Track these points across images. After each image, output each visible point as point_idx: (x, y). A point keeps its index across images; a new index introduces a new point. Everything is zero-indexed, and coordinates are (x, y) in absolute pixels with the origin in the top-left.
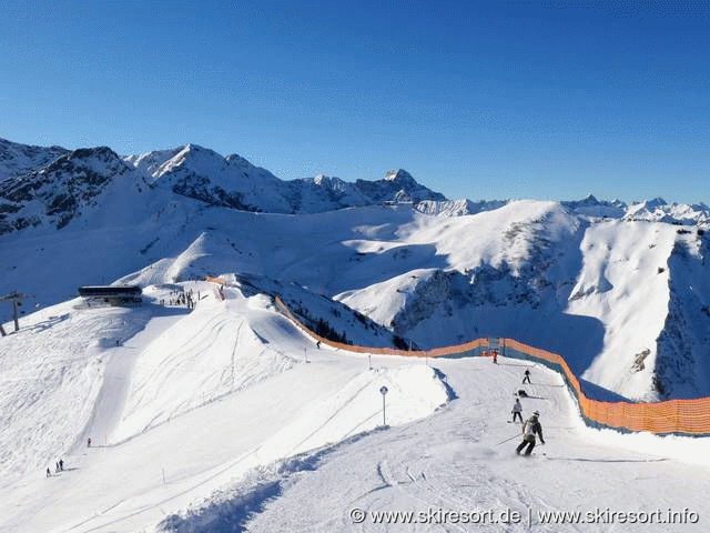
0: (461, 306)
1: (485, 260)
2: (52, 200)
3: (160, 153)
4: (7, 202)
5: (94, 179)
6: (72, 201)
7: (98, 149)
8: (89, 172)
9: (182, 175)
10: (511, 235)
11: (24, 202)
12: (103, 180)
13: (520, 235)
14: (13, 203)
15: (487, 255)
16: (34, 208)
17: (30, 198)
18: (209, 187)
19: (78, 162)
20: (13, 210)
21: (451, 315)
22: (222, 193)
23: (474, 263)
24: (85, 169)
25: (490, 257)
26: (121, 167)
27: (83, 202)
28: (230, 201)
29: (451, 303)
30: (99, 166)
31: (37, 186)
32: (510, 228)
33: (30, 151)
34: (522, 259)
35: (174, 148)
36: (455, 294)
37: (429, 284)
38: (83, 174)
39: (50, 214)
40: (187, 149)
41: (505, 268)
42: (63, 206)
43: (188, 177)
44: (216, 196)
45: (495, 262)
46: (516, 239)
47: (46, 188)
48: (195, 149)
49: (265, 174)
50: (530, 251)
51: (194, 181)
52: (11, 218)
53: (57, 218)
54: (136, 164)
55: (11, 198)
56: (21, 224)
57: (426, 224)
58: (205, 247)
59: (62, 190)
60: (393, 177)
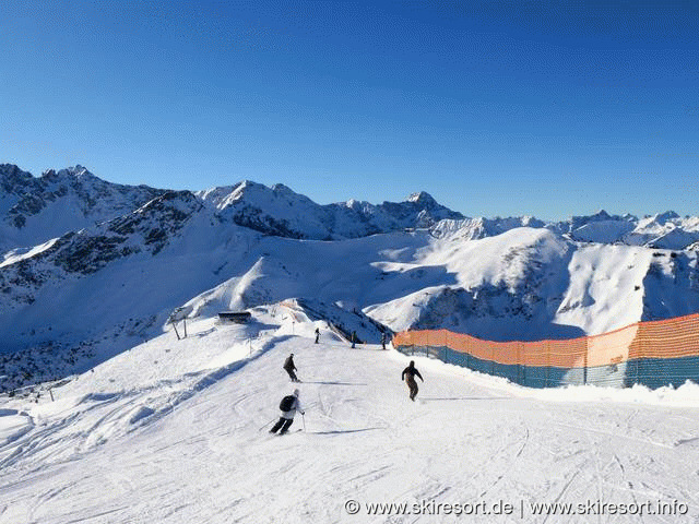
0: (466, 317)
1: (487, 280)
2: (148, 233)
3: (222, 188)
4: (116, 235)
5: (179, 216)
6: (163, 234)
7: (181, 192)
8: (175, 211)
9: (240, 207)
10: (509, 258)
11: (128, 235)
12: (185, 216)
13: (517, 258)
14: (121, 236)
15: (488, 275)
16: (136, 239)
17: (132, 231)
18: (261, 216)
19: (167, 203)
20: (120, 241)
21: (457, 324)
22: (272, 221)
23: (478, 282)
24: (172, 208)
25: (491, 276)
26: (198, 206)
27: (171, 234)
28: (278, 226)
29: (458, 315)
30: (181, 206)
31: (137, 223)
32: (508, 252)
33: (124, 190)
34: (518, 278)
35: (233, 184)
36: (461, 307)
37: (438, 299)
38: (170, 212)
39: (147, 244)
40: (244, 185)
41: (503, 286)
42: (156, 237)
43: (245, 209)
44: (267, 224)
45: (495, 281)
46: (513, 262)
47: (143, 224)
48: (250, 185)
49: (305, 200)
50: (524, 272)
51: (250, 211)
52: (120, 247)
53: (152, 246)
54: (204, 198)
55: (119, 232)
56: (127, 252)
57: (439, 247)
58: (263, 269)
59: (156, 225)
60: (416, 199)
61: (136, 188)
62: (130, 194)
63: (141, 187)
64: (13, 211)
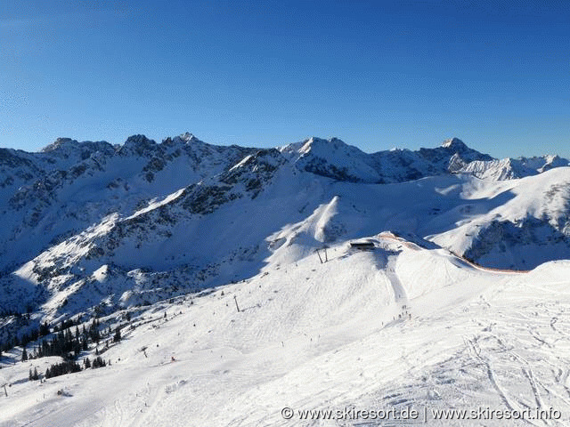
0: (512, 245)
1: (530, 213)
2: (248, 182)
3: (294, 145)
4: (225, 185)
5: (270, 168)
6: (259, 183)
7: (270, 150)
8: (267, 165)
9: (310, 158)
10: (551, 194)
11: (233, 184)
12: (274, 168)
13: (558, 194)
14: (227, 185)
15: (532, 209)
16: (239, 188)
17: (236, 182)
18: (326, 165)
19: (260, 159)
20: (228, 189)
21: (504, 251)
22: (334, 168)
23: (522, 215)
24: (264, 163)
25: (534, 210)
26: (283, 160)
27: (264, 183)
28: (339, 173)
29: (504, 243)
30: (271, 161)
31: (239, 175)
32: (550, 189)
34: (560, 211)
35: (303, 141)
36: (508, 236)
37: (488, 230)
38: (263, 166)
39: (247, 191)
40: (311, 141)
41: (546, 219)
42: (254, 185)
43: (313, 160)
44: (331, 171)
45: (538, 215)
46: (554, 197)
47: (244, 175)
48: (316, 140)
49: (355, 150)
50: (566, 205)
51: (317, 162)
52: (227, 194)
53: (251, 193)
55: (227, 183)
56: (233, 197)
57: (483, 186)
59: (253, 177)
60: (448, 144)
61: (229, 148)
62: (225, 153)
63: (233, 146)
64: (145, 169)
